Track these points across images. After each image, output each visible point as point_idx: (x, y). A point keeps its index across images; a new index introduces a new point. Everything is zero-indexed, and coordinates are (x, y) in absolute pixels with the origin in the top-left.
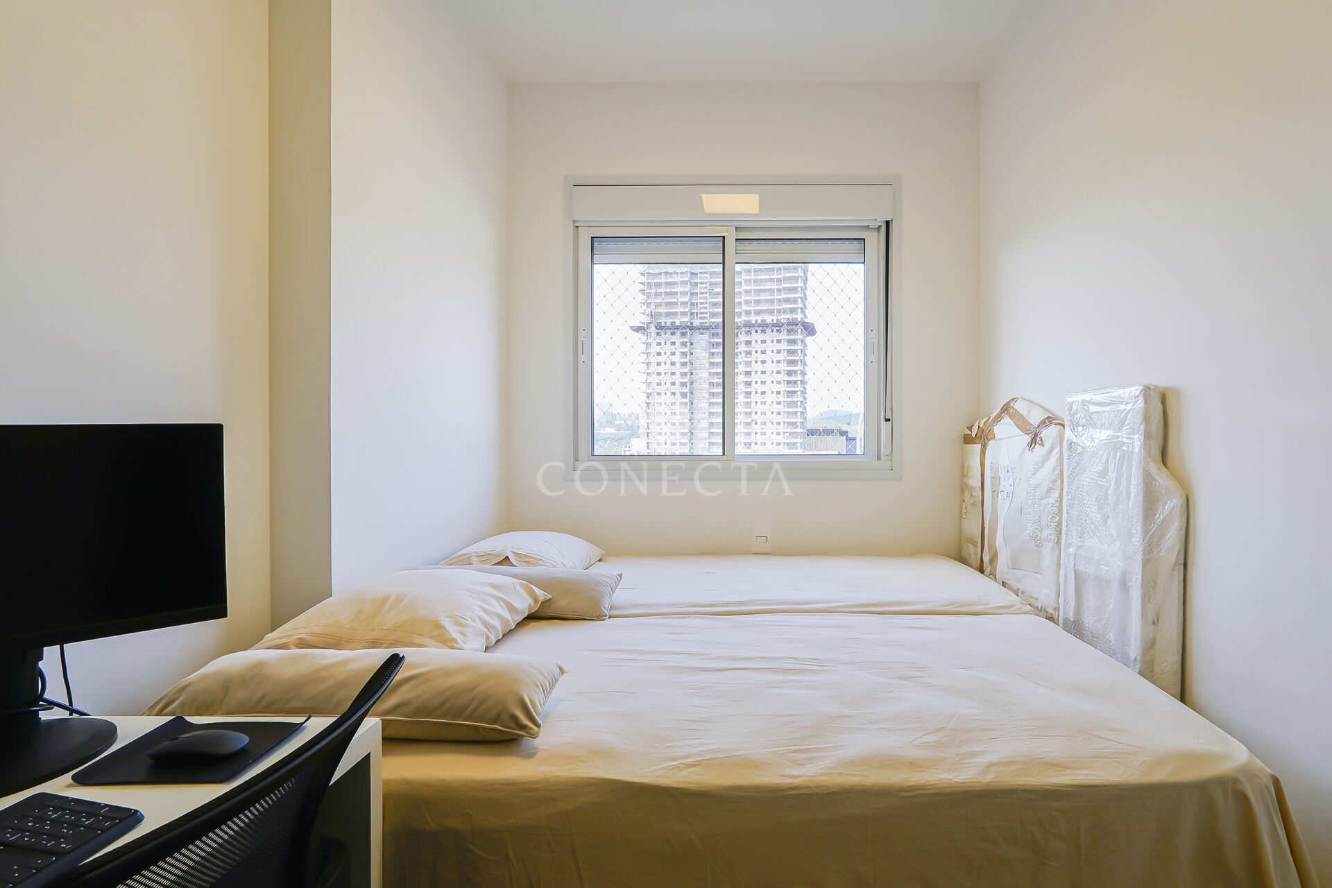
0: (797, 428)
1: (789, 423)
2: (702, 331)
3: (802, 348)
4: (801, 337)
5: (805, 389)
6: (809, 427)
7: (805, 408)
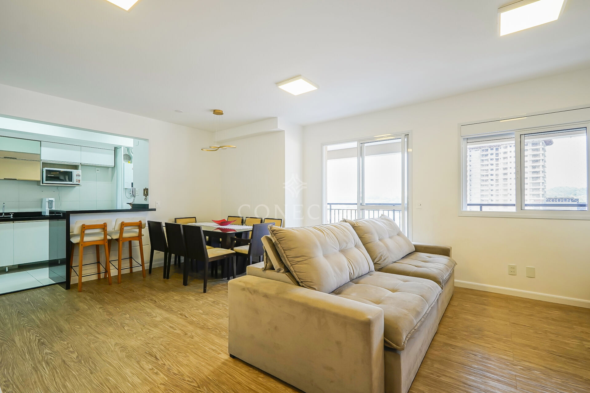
0: (540, 197)
1: (533, 195)
2: (476, 149)
3: (543, 152)
4: (543, 147)
5: (545, 175)
6: (548, 197)
7: (545, 186)
